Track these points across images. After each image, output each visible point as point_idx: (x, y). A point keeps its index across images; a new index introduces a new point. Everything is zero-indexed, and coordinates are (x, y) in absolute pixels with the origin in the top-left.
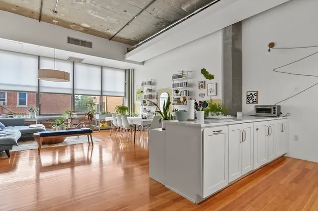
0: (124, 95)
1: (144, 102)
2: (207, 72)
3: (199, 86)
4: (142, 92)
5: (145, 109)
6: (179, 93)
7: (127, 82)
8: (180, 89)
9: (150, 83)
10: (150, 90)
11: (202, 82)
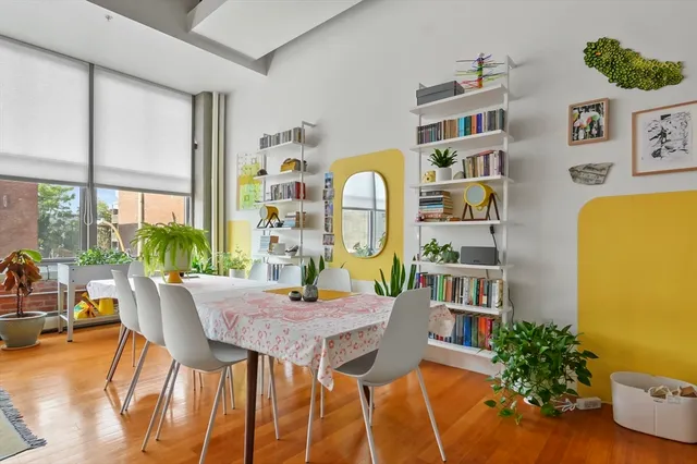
0: (187, 189)
1: (273, 214)
2: (628, 56)
3: (575, 130)
4: (263, 172)
5: (274, 239)
6: (456, 168)
7: (200, 140)
8: (462, 147)
9: (298, 136)
10: (299, 165)
11: (597, 107)
